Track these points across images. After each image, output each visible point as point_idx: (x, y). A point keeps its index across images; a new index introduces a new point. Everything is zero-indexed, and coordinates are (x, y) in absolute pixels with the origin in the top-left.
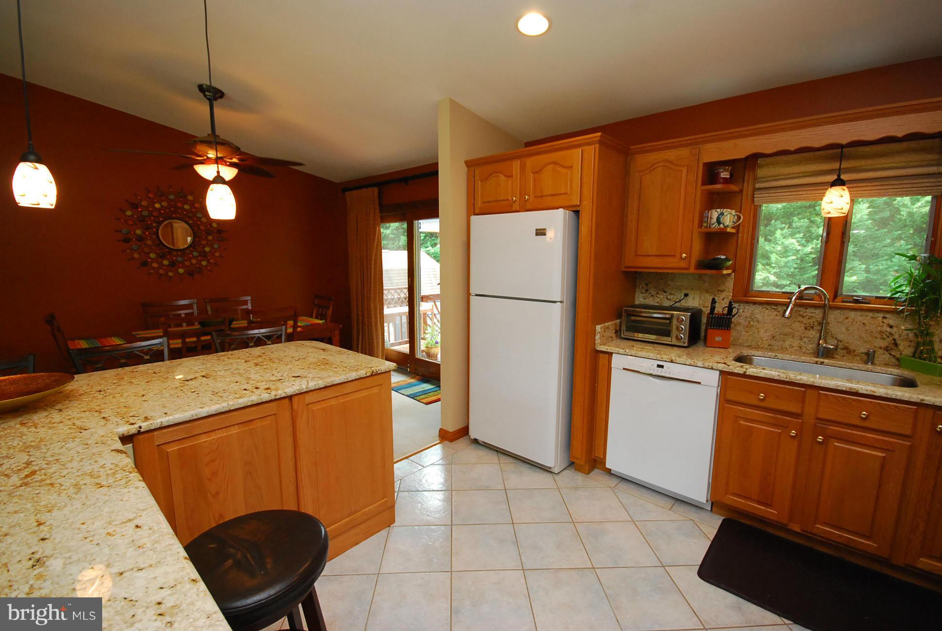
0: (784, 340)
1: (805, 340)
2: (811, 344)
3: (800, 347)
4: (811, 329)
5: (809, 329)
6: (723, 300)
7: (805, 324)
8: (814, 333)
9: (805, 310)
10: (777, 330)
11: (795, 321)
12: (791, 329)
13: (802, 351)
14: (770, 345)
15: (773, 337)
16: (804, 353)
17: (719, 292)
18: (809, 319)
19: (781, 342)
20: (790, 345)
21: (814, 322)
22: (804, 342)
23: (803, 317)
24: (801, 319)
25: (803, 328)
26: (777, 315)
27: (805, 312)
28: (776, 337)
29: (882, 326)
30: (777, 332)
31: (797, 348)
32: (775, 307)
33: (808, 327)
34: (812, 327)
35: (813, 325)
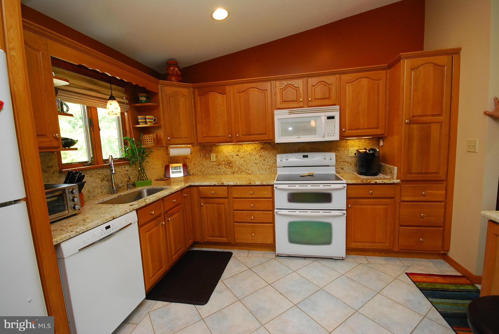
0: (94, 192)
1: (103, 187)
2: (105, 189)
3: (102, 193)
4: (104, 181)
5: (103, 181)
6: (53, 174)
7: (101, 179)
8: (105, 183)
9: (99, 171)
10: (89, 186)
11: (96, 178)
12: (96, 183)
13: (103, 194)
14: (88, 197)
15: (89, 191)
16: (104, 195)
17: (49, 168)
18: (102, 175)
19: (93, 193)
20: (98, 193)
21: (104, 176)
22: (103, 189)
23: (99, 175)
24: (99, 176)
25: (100, 181)
26: (87, 177)
27: (99, 172)
28: (90, 191)
29: (125, 171)
30: (90, 187)
31: (100, 194)
32: (86, 172)
33: (102, 180)
34: (104, 179)
35: (104, 178)
